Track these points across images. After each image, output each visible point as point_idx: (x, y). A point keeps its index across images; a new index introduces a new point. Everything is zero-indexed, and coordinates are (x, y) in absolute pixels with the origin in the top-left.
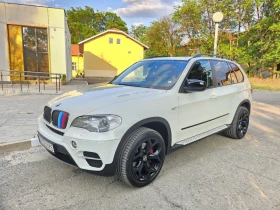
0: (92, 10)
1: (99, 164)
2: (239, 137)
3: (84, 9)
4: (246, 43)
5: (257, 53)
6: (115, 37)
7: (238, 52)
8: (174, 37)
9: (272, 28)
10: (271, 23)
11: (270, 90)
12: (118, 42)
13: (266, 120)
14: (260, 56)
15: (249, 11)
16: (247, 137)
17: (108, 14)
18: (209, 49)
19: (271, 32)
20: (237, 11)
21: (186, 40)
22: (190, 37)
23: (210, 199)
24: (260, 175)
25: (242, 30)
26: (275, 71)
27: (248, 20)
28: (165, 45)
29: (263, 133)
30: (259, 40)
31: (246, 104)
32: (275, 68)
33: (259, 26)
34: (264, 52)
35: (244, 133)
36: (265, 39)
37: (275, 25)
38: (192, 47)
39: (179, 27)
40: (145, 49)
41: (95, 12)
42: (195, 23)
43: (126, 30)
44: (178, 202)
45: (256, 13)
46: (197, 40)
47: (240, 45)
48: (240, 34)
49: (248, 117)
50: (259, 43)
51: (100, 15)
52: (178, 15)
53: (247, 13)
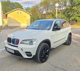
0: (10, 1)
1: (31, 55)
2: (69, 44)
3: (7, 1)
4: (65, 13)
5: (69, 16)
6: (19, 11)
7: (63, 16)
8: (40, 11)
9: (73, 8)
10: (73, 7)
11: (75, 29)
12: (21, 13)
13: (75, 38)
14: (70, 17)
15: (65, 2)
16: (71, 44)
17: (16, 3)
18: (53, 15)
19: (73, 9)
20: (61, 2)
21: (45, 12)
22: (46, 11)
23: (65, 64)
24: (78, 56)
25: (64, 9)
26: (75, 22)
27: (65, 5)
28: (37, 14)
29: (76, 43)
30: (69, 12)
31: (70, 34)
32: (75, 21)
33: (69, 8)
34: (71, 16)
35: (70, 43)
36: (71, 12)
37: (74, 7)
38: (47, 15)
39: (42, 8)
40: (31, 15)
41: (11, 2)
42: (48, 6)
43: (23, 9)
44: (56, 66)
45: (67, 3)
46: (48, 12)
47: (63, 14)
48: (63, 10)
49: (71, 38)
50: (69, 13)
51: (13, 3)
52: (41, 4)
53: (65, 3)
